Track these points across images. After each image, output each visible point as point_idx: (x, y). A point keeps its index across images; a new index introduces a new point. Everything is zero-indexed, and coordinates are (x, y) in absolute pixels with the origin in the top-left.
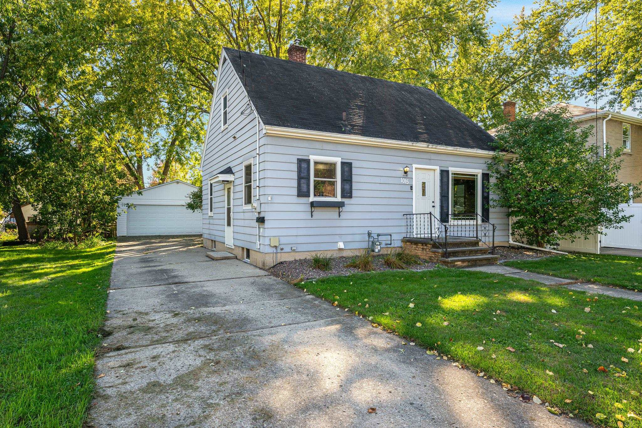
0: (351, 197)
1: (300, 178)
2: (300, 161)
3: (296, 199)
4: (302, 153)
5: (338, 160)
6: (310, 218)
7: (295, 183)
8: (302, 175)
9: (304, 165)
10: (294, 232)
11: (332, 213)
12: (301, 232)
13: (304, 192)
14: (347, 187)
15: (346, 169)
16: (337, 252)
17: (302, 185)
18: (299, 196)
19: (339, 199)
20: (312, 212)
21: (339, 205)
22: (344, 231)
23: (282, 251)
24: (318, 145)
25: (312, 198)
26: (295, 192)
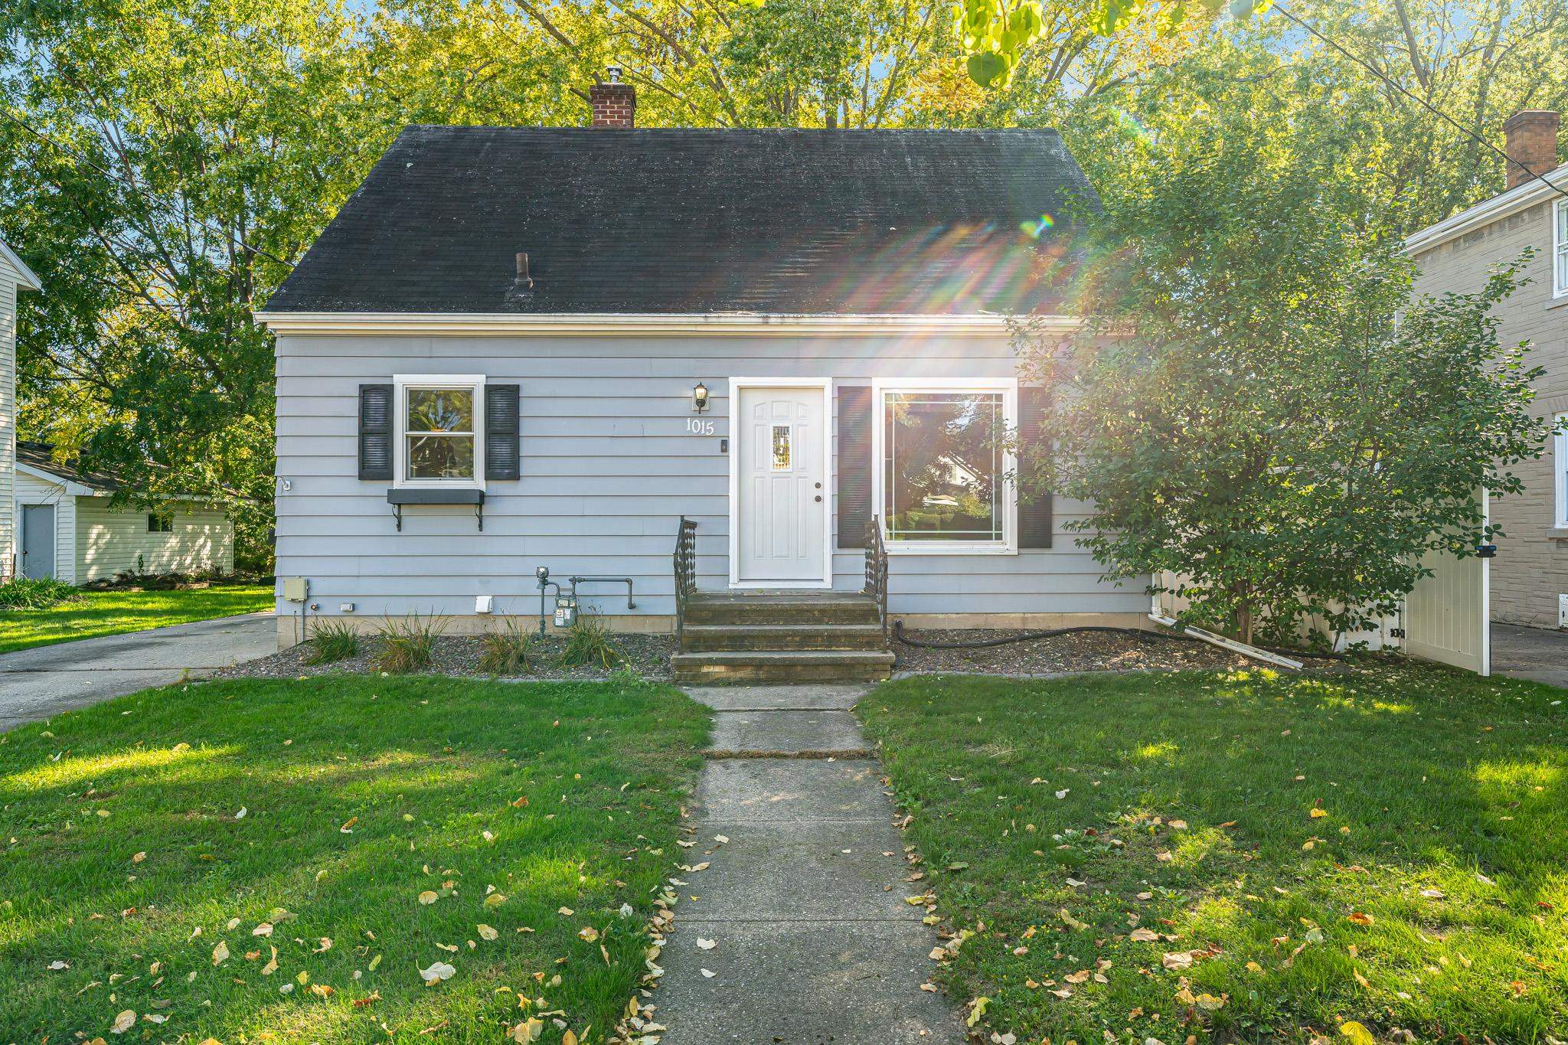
0: (515, 476)
1: (364, 434)
2: (365, 391)
3: (356, 486)
4: (372, 371)
5: (477, 382)
6: (395, 531)
7: (352, 447)
8: (371, 425)
9: (376, 401)
10: (349, 567)
11: (463, 521)
12: (367, 567)
13: (376, 467)
14: (503, 450)
15: (500, 403)
16: (476, 621)
17: (371, 450)
18: (362, 477)
19: (478, 482)
20: (399, 518)
21: (481, 499)
22: (494, 567)
23: (318, 613)
24: (417, 347)
25: (399, 482)
26: (352, 467)
